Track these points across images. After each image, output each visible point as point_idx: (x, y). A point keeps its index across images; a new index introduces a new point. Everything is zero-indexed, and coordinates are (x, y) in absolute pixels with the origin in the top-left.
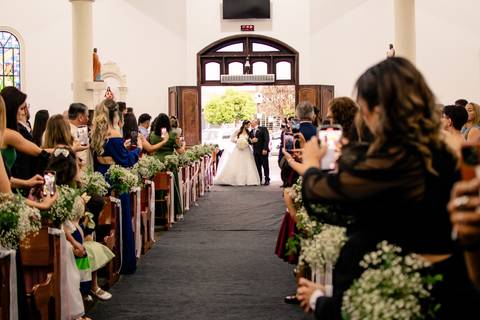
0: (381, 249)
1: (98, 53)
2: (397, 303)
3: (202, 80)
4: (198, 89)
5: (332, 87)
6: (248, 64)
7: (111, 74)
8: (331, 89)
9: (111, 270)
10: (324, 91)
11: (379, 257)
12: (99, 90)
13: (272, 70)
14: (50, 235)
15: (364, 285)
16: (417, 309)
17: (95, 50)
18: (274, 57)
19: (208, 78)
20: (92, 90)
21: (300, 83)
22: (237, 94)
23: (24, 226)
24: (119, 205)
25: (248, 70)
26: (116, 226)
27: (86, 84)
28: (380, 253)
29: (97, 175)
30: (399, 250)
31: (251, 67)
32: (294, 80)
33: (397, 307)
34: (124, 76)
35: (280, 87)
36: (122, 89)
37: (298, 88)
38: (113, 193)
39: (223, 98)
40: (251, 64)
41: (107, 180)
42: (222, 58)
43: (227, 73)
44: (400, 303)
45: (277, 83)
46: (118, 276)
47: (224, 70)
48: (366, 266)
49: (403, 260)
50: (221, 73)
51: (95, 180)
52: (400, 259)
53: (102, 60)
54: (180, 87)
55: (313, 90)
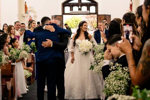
0: (116, 65)
1: (26, 4)
2: (120, 81)
3: (64, 13)
4: (62, 16)
5: (110, 15)
6: (80, 7)
7: (31, 11)
8: (110, 16)
9: (32, 78)
10: (107, 17)
11: (115, 67)
12: (27, 17)
13: (88, 9)
14: (12, 65)
15: (110, 76)
16: (126, 83)
17: (26, 3)
18: (89, 5)
19: (65, 12)
20: (24, 17)
21: (99, 14)
22: (76, 18)
23: (4, 61)
24: (34, 56)
25: (80, 9)
26: (33, 63)
27: (22, 14)
28: (115, 66)
29: (27, 45)
30: (121, 65)
31: (81, 8)
32: (96, 13)
33: (120, 83)
34: (36, 12)
35: (92, 15)
36: (35, 16)
37: (98, 15)
38: (32, 52)
39: (71, 19)
40: (81, 7)
41: (30, 47)
42: (70, 5)
43: (72, 10)
44: (121, 81)
45: (90, 14)
46: (34, 80)
47: (71, 9)
48: (111, 70)
49: (123, 68)
50: (70, 10)
51: (26, 47)
52: (122, 68)
53: (28, 6)
54: (56, 15)
55: (103, 16)
